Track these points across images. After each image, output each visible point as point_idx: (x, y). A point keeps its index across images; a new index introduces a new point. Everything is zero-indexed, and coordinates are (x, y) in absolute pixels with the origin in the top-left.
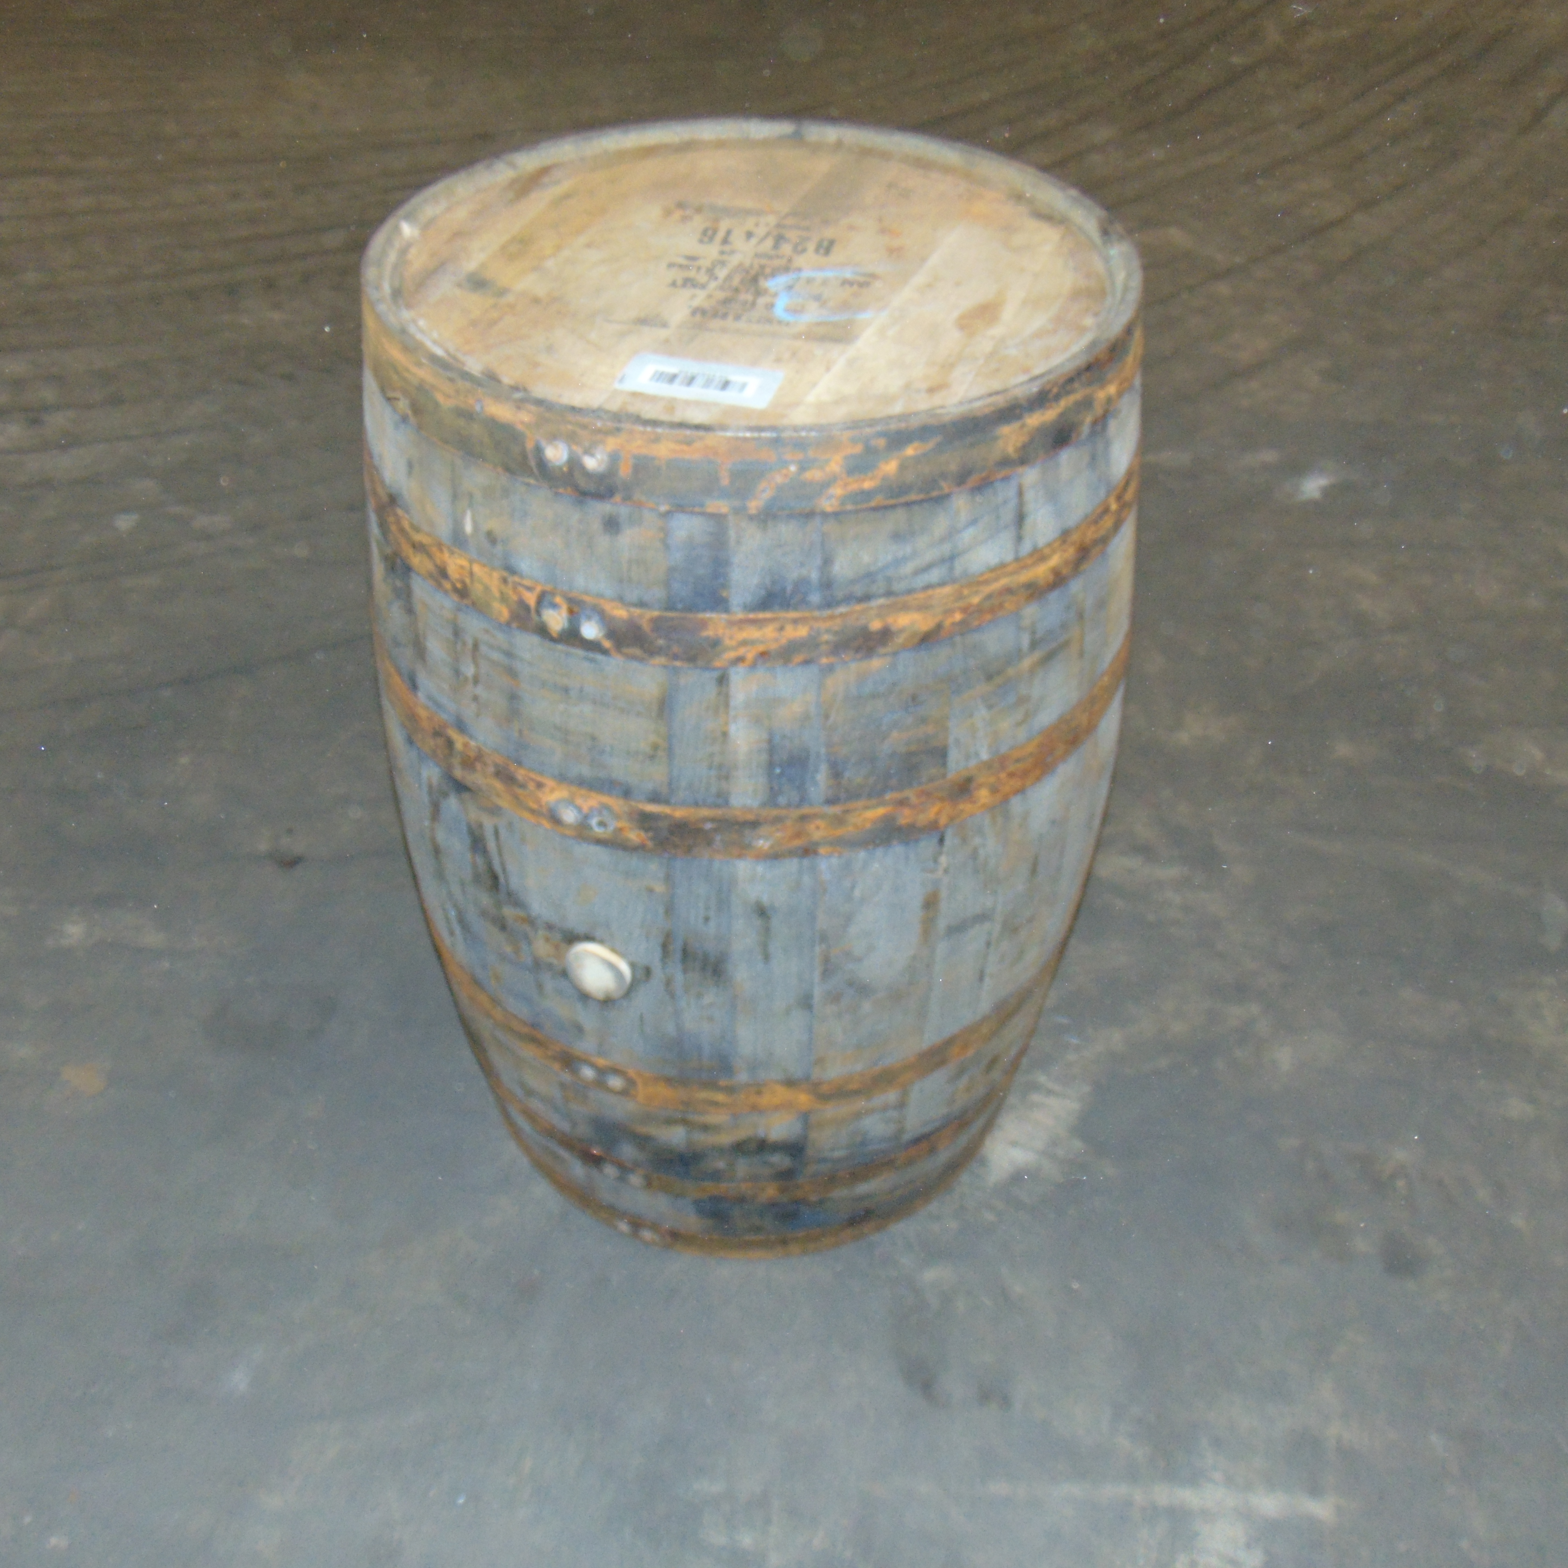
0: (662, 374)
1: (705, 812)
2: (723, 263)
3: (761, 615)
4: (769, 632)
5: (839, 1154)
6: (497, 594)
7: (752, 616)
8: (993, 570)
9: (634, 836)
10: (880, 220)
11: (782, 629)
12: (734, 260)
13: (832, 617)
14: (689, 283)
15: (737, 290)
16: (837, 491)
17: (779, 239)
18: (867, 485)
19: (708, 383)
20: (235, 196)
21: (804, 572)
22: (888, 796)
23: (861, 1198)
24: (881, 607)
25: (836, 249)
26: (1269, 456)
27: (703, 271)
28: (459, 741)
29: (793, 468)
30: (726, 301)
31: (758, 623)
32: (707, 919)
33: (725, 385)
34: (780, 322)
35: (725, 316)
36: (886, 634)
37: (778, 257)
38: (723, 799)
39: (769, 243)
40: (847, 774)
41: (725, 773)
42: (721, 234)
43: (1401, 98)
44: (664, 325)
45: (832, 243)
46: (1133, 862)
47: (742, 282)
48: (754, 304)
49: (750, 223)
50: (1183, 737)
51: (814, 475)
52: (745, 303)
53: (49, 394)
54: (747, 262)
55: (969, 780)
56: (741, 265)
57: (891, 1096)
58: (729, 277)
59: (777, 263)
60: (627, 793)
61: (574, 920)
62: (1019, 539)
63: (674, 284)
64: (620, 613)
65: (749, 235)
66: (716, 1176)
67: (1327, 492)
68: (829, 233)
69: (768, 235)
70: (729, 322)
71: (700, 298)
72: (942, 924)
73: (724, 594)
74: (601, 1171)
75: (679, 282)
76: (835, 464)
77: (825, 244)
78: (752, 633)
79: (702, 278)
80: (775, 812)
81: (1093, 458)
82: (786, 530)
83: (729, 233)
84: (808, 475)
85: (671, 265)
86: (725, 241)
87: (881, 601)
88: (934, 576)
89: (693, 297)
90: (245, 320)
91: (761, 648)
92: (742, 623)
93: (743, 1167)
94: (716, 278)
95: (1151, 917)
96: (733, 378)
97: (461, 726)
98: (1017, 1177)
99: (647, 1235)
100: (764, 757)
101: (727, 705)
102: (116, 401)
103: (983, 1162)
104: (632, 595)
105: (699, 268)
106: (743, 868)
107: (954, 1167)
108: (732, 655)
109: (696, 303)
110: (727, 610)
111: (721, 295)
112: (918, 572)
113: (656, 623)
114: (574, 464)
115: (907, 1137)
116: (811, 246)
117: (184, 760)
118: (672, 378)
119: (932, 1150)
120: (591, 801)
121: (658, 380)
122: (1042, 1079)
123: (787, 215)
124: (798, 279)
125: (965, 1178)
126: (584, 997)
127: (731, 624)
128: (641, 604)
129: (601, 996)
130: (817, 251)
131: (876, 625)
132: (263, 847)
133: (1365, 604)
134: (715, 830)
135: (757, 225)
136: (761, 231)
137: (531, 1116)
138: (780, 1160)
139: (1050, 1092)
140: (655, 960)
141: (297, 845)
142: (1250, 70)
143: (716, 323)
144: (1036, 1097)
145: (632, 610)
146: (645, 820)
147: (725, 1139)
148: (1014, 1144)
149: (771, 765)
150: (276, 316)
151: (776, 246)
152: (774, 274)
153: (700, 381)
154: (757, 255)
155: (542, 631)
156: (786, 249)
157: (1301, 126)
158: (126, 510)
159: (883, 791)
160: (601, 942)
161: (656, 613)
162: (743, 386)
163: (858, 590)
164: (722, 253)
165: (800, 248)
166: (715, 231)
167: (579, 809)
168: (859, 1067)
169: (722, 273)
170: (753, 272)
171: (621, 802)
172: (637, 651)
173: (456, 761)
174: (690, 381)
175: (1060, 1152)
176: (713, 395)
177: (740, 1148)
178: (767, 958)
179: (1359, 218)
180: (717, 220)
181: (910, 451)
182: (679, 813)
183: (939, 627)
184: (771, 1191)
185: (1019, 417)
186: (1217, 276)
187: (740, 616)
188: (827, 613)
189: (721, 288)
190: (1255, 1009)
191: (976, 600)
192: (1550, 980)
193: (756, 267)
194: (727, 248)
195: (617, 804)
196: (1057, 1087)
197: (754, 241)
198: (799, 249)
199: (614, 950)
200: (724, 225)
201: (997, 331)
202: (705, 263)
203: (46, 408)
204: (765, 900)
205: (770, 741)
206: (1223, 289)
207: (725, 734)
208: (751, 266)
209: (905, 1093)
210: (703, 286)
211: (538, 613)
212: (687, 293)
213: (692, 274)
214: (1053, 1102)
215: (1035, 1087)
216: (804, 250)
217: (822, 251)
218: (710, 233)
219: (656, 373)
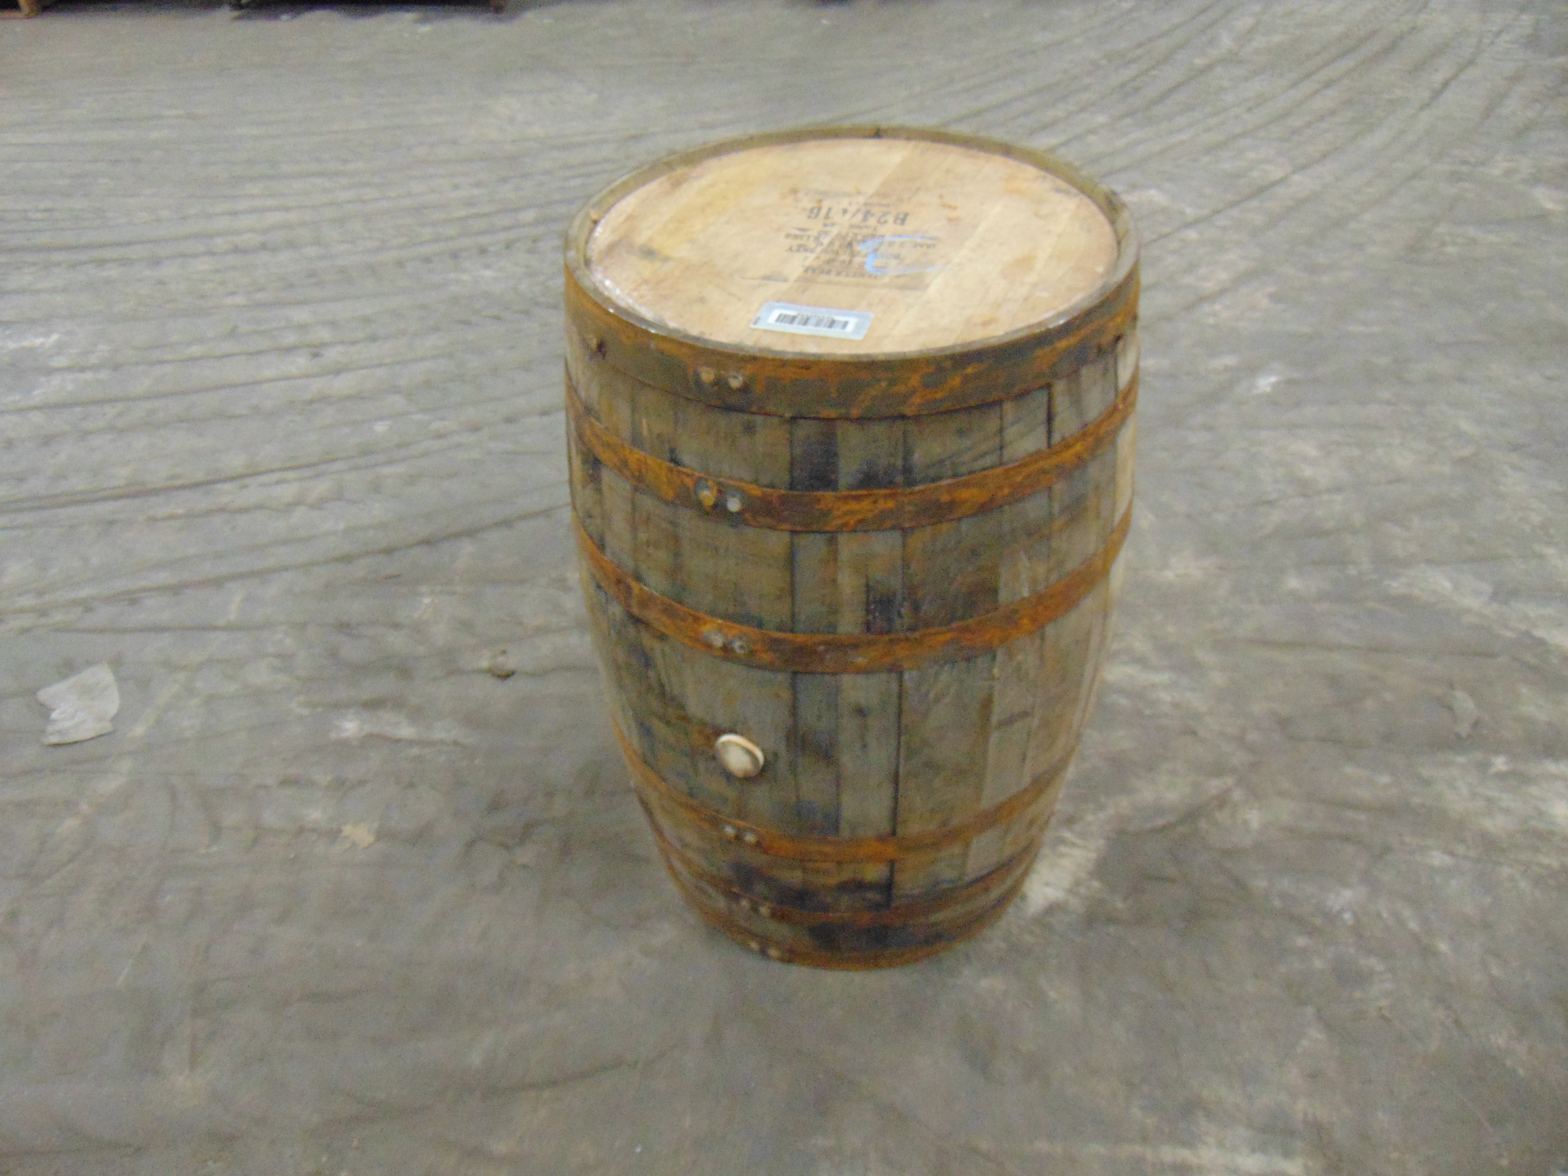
0: (785, 316)
1: (820, 637)
2: (826, 233)
3: (860, 492)
4: (866, 504)
5: (916, 892)
6: (665, 480)
7: (854, 493)
8: (1031, 455)
9: (766, 657)
10: (941, 197)
11: (875, 502)
12: (834, 231)
13: (911, 493)
14: (802, 248)
15: (837, 253)
16: (917, 400)
17: (867, 214)
18: (939, 396)
19: (818, 324)
20: (456, 187)
21: (892, 460)
22: (954, 625)
23: (933, 925)
24: (949, 485)
25: (909, 220)
26: (1230, 361)
27: (812, 239)
28: (635, 586)
29: (884, 384)
30: (829, 262)
31: (858, 498)
32: (819, 718)
33: (832, 324)
34: (870, 276)
35: (829, 272)
36: (952, 505)
37: (866, 227)
38: (832, 627)
39: (860, 216)
40: (924, 608)
41: (834, 610)
42: (824, 212)
43: (1328, 84)
44: (785, 280)
45: (906, 215)
46: (1131, 670)
47: (841, 246)
48: (850, 262)
49: (845, 203)
50: (1169, 575)
51: (900, 388)
52: (843, 262)
53: (324, 334)
54: (844, 232)
55: (1015, 611)
56: (838, 235)
57: (957, 849)
58: (831, 243)
59: (865, 231)
60: (760, 625)
61: (721, 718)
62: (1050, 432)
63: (791, 249)
64: (756, 491)
65: (845, 211)
66: (826, 908)
67: (1275, 386)
68: (904, 208)
69: (858, 211)
70: (833, 277)
71: (810, 259)
72: (995, 719)
73: (833, 477)
74: (738, 903)
75: (794, 248)
76: (915, 380)
77: (901, 216)
78: (853, 506)
79: (811, 244)
80: (871, 637)
81: (1106, 370)
82: (879, 430)
83: (830, 210)
84: (895, 389)
85: (788, 236)
86: (827, 217)
87: (949, 481)
88: (988, 461)
89: (806, 259)
90: (465, 277)
91: (860, 517)
92: (846, 498)
93: (845, 900)
94: (821, 244)
95: (1147, 712)
96: (837, 318)
97: (638, 578)
98: (1052, 909)
99: (773, 952)
100: (863, 597)
101: (836, 560)
102: (373, 338)
103: (1024, 898)
104: (765, 479)
105: (809, 237)
106: (847, 680)
107: (1002, 902)
108: (839, 522)
109: (808, 263)
110: (835, 489)
111: (825, 257)
112: (975, 459)
113: (783, 499)
114: (720, 383)
115: (967, 879)
116: (891, 219)
117: (427, 601)
118: (792, 319)
119: (987, 890)
120: (736, 629)
121: (782, 321)
122: (1067, 835)
123: (871, 196)
124: (882, 243)
125: (1011, 909)
126: (728, 776)
127: (839, 499)
128: (772, 486)
129: (740, 774)
130: (895, 222)
131: (945, 498)
132: (485, 664)
133: (1308, 472)
134: (826, 651)
135: (850, 204)
136: (852, 209)
137: (687, 862)
138: (873, 896)
139: (1073, 845)
140: (782, 748)
141: (510, 662)
142: (1209, 67)
143: (823, 278)
144: (1063, 849)
145: (765, 489)
146: (774, 644)
147: (833, 881)
148: (1047, 884)
149: (868, 604)
150: (488, 273)
151: (865, 219)
152: (864, 241)
153: (813, 321)
154: (852, 226)
155: (698, 506)
156: (872, 221)
157: (1249, 110)
158: (382, 418)
159: (950, 622)
160: (742, 734)
161: (783, 492)
162: (845, 324)
163: (932, 472)
164: (825, 225)
165: (883, 220)
166: (820, 209)
167: (726, 636)
168: (932, 827)
169: (826, 241)
170: (849, 239)
171: (756, 630)
172: (769, 520)
173: (634, 602)
174: (806, 322)
175: (1083, 890)
176: (823, 331)
177: (843, 887)
178: (864, 746)
179: (1297, 178)
180: (820, 201)
181: (970, 370)
182: (800, 638)
183: (992, 499)
184: (865, 918)
185: (1051, 342)
186: (1189, 225)
187: (845, 493)
188: (908, 490)
189: (825, 251)
190: (1229, 781)
191: (1019, 478)
192: (1461, 759)
193: (851, 235)
194: (828, 222)
195: (751, 631)
196: (1078, 841)
197: (848, 216)
198: (881, 222)
199: (751, 740)
200: (826, 205)
201: (1032, 278)
202: (814, 233)
203: (324, 345)
204: (863, 702)
205: (867, 585)
206: (1192, 234)
207: (834, 581)
208: (847, 234)
209: (967, 845)
210: (812, 251)
211: (695, 493)
212: (802, 255)
213: (803, 241)
214: (1076, 852)
215: (1062, 841)
216: (885, 222)
217: (899, 222)
218: (815, 211)
219: (780, 316)
